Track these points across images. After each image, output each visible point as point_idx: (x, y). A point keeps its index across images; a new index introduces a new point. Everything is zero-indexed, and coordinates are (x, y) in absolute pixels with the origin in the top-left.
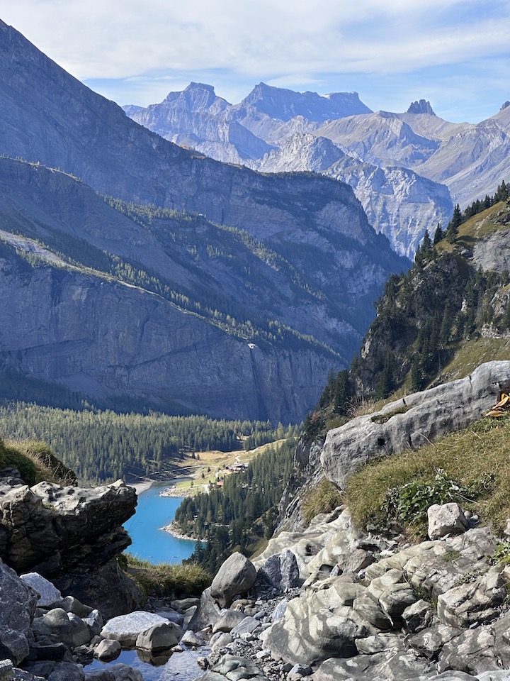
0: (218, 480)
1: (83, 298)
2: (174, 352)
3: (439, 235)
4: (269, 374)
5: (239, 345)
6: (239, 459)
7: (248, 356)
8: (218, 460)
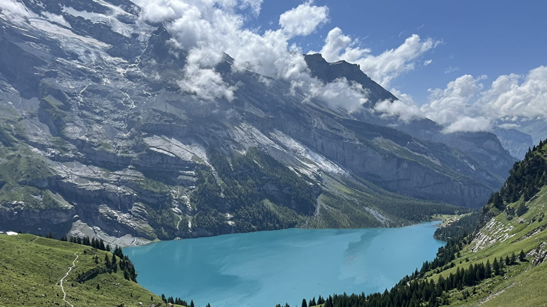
0: (449, 224)
1: (407, 167)
2: (435, 184)
3: (535, 149)
4: (466, 192)
5: (456, 183)
6: (456, 218)
7: (459, 186)
8: (448, 218)
